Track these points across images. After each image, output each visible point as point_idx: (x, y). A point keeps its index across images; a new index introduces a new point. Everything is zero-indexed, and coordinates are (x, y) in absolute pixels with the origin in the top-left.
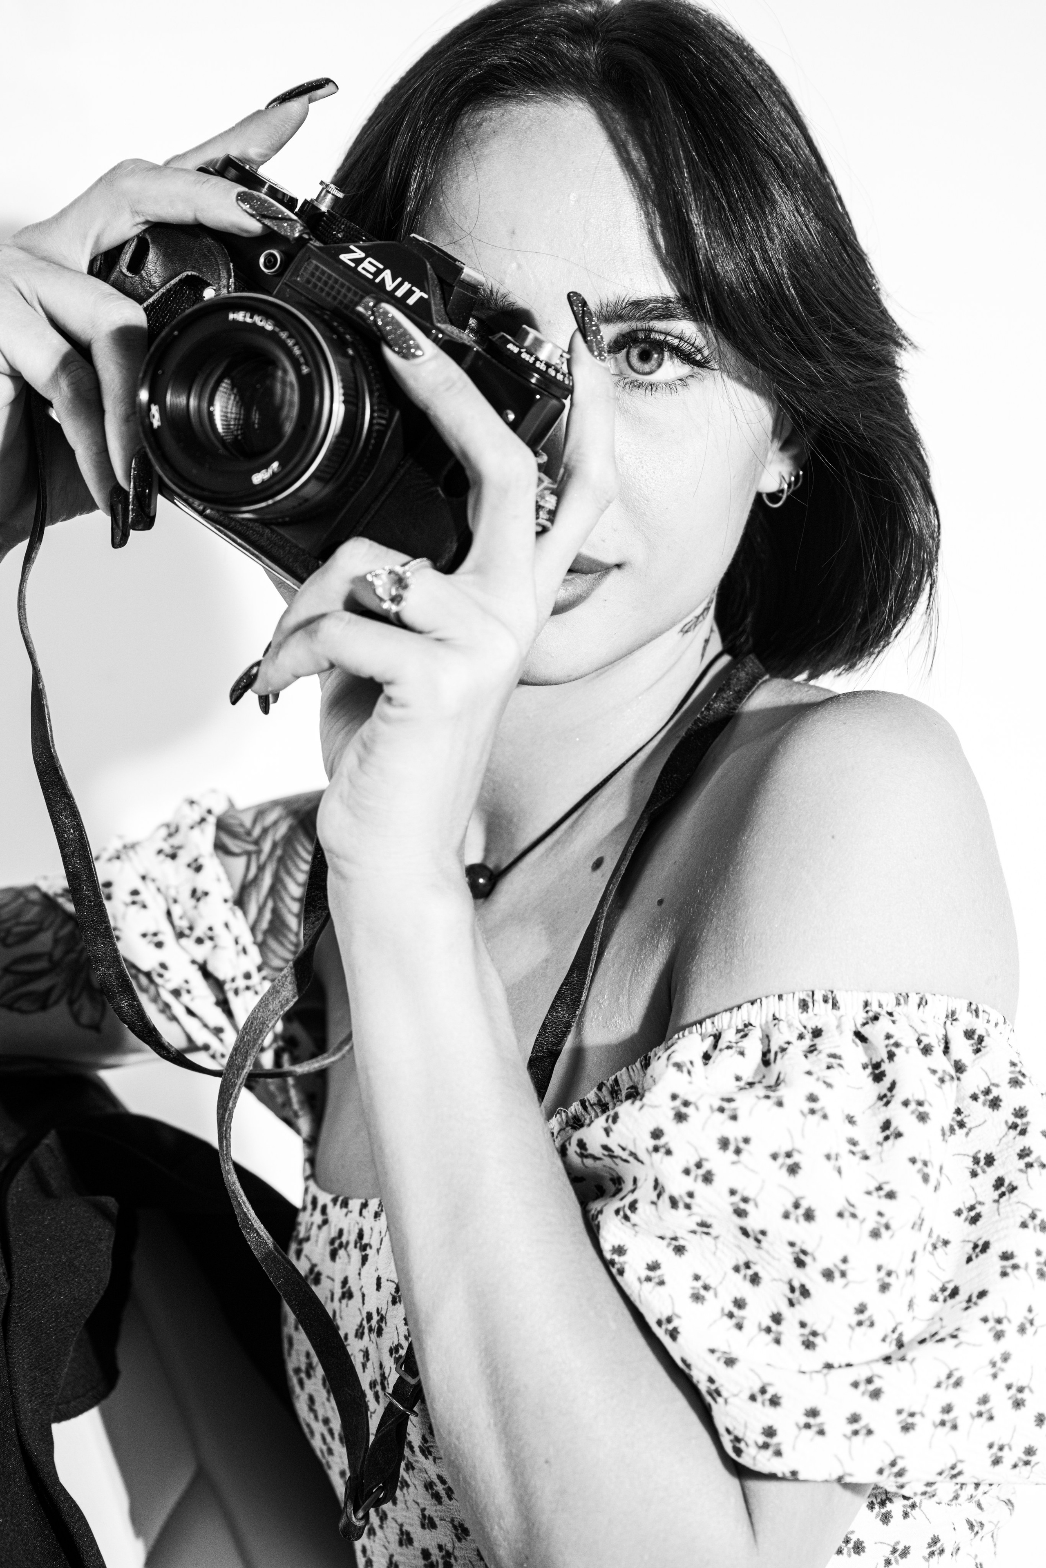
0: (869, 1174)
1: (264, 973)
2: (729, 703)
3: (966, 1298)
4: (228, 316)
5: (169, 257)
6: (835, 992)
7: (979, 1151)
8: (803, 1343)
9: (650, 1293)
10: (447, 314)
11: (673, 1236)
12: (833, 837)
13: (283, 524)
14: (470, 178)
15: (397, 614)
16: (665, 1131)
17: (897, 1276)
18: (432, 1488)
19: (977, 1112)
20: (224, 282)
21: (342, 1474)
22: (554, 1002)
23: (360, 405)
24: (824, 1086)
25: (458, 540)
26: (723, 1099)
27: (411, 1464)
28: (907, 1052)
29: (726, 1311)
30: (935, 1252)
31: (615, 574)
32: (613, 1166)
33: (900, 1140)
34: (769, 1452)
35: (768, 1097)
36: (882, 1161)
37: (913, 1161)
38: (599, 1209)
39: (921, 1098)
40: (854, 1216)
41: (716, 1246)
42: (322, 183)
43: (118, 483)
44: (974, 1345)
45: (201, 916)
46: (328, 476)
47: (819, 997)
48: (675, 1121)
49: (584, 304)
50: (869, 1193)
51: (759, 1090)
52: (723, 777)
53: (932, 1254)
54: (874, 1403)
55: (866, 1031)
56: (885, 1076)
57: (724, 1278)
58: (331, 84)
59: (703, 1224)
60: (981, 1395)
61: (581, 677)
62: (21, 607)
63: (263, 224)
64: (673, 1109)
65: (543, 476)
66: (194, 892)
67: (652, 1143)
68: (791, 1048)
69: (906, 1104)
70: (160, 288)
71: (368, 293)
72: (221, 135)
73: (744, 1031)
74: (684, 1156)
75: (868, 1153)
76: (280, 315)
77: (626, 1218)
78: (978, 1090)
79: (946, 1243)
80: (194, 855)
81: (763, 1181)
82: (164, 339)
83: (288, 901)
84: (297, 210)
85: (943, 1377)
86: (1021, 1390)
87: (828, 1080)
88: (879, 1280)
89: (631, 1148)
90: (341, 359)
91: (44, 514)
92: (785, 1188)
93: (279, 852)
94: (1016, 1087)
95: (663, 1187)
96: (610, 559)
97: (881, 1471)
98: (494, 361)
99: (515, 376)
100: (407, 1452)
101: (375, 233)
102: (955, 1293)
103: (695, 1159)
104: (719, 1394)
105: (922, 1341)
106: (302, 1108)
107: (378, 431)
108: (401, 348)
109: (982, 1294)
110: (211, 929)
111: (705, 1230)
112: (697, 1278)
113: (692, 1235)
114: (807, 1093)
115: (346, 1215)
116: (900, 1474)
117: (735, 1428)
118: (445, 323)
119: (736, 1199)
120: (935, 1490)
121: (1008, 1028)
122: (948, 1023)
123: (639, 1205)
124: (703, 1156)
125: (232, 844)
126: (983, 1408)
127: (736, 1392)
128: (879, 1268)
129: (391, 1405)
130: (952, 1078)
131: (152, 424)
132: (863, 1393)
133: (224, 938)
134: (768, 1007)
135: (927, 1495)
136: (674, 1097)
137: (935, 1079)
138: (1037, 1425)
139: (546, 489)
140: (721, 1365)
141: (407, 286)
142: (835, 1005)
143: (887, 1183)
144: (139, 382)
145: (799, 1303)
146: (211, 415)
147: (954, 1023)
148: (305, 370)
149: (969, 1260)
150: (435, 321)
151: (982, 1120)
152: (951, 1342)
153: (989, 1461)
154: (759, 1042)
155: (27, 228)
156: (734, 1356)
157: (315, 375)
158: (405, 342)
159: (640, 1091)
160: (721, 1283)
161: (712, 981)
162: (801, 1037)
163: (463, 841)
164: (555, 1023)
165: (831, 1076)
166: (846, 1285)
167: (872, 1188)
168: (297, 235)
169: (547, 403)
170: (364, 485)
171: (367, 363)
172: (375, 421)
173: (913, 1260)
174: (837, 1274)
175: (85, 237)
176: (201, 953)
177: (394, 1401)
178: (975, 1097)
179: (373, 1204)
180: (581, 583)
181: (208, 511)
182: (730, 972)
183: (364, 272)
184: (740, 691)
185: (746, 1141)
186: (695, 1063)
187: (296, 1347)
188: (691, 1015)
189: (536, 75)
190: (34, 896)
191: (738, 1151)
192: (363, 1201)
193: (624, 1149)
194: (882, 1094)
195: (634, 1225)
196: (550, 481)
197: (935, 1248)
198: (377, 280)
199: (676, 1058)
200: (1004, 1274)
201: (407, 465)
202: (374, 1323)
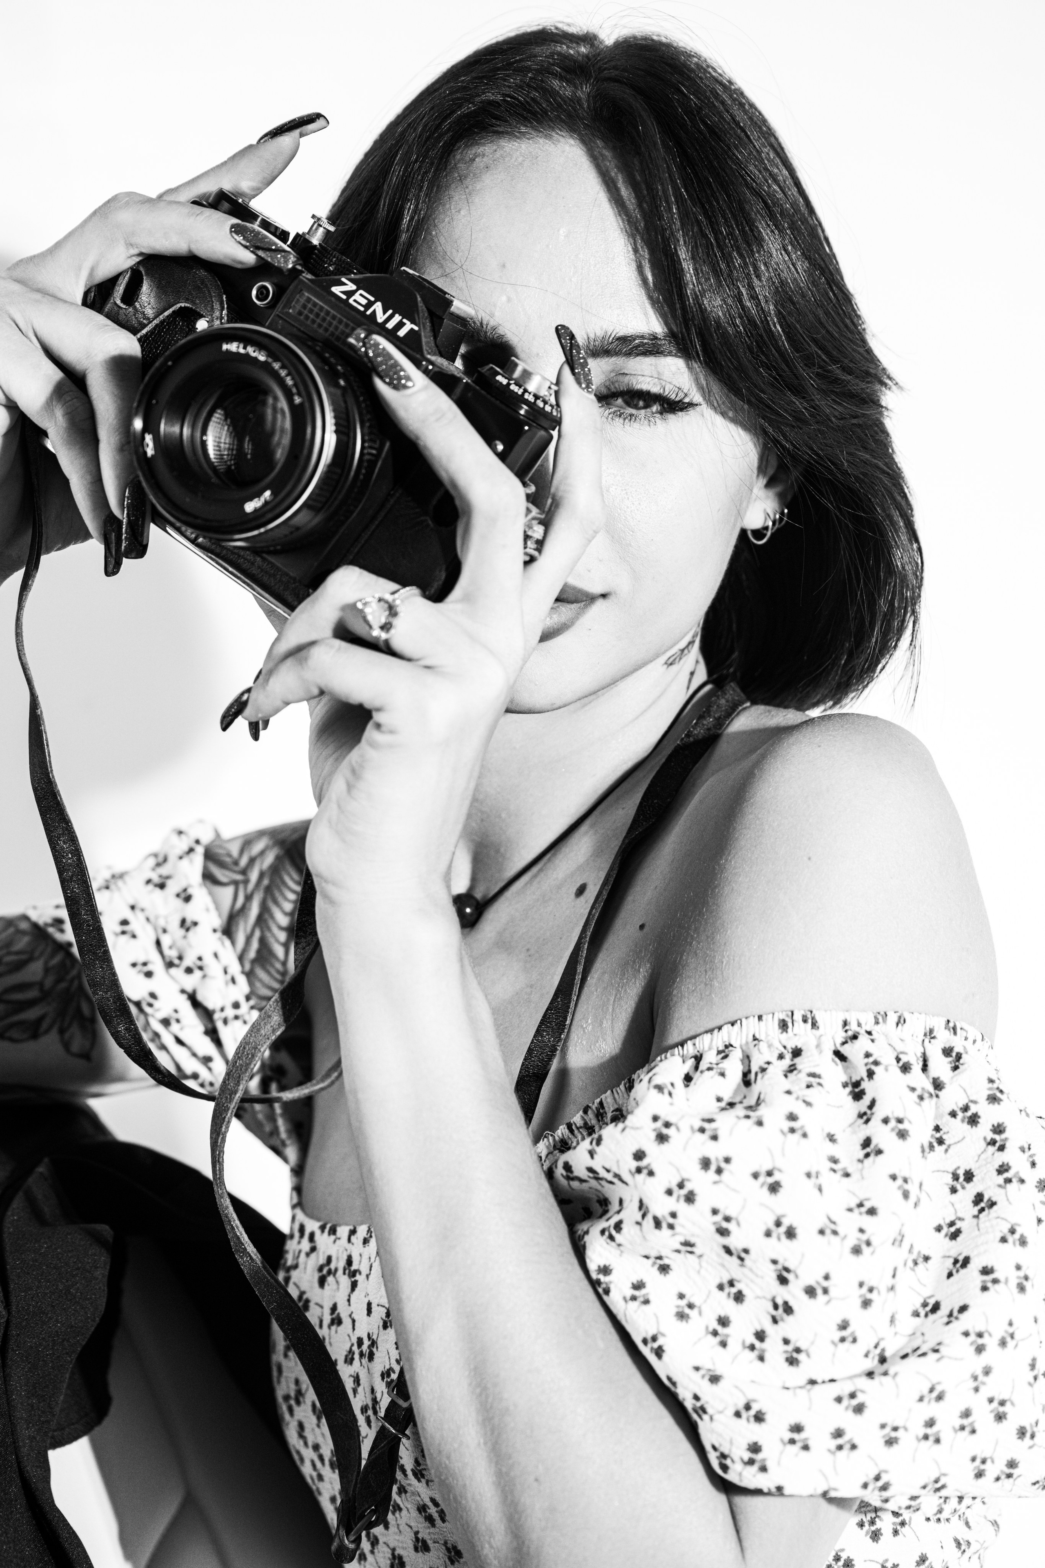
0: (850, 1191)
1: (252, 1002)
2: (709, 729)
3: (948, 1313)
4: (221, 347)
5: (163, 289)
6: (814, 1012)
7: (959, 1168)
8: (787, 1360)
9: (636, 1312)
10: (437, 346)
11: (657, 1255)
12: (809, 859)
13: (275, 553)
14: (462, 212)
15: (387, 642)
16: (647, 1152)
17: (879, 1292)
18: (425, 1511)
19: (956, 1129)
20: (217, 314)
21: (333, 1500)
22: (539, 1026)
23: (352, 435)
24: (804, 1105)
25: (447, 570)
26: (703, 1120)
27: (404, 1488)
28: (886, 1070)
29: (711, 1329)
30: (916, 1268)
31: (600, 604)
32: (599, 1187)
33: (880, 1157)
34: (755, 1468)
35: (748, 1117)
36: (863, 1178)
37: (894, 1177)
38: (585, 1229)
39: (901, 1116)
40: (835, 1233)
41: (700, 1264)
42: (313, 216)
43: (111, 512)
44: (956, 1359)
45: (190, 946)
46: (319, 505)
47: (798, 1017)
48: (656, 1143)
49: (572, 337)
50: (850, 1210)
51: (740, 1111)
52: (701, 802)
53: (913, 1270)
54: (858, 1418)
55: (845, 1050)
56: (864, 1094)
57: (708, 1297)
58: (321, 119)
59: (687, 1244)
60: (963, 1409)
61: (565, 706)
62: (19, 634)
63: (257, 255)
64: (655, 1130)
65: (531, 506)
66: (183, 922)
67: (634, 1164)
68: (771, 1069)
69: (886, 1121)
70: (154, 319)
71: (359, 325)
72: (213, 169)
73: (724, 1053)
74: (666, 1177)
75: (849, 1171)
76: (274, 346)
77: (611, 1238)
78: (956, 1107)
79: (927, 1259)
80: (183, 885)
81: (745, 1200)
82: (158, 369)
83: (275, 930)
84: (289, 243)
85: (925, 1391)
86: (1002, 1403)
87: (808, 1099)
88: (861, 1296)
89: (615, 1169)
90: (332, 390)
91: (40, 543)
92: (767, 1207)
93: (266, 882)
94: (994, 1103)
95: (647, 1208)
96: (596, 588)
97: (865, 1486)
98: (483, 392)
99: (503, 407)
100: (399, 1475)
101: (366, 267)
102: (936, 1308)
103: (678, 1180)
104: (705, 1411)
105: (905, 1356)
106: (289, 1137)
107: (369, 461)
108: (392, 379)
109: (963, 1309)
110: (200, 959)
111: (689, 1249)
112: (681, 1296)
113: (676, 1254)
114: (786, 1112)
115: (335, 1242)
116: (884, 1488)
117: (721, 1445)
118: (434, 354)
119: (718, 1218)
120: (920, 1504)
121: (986, 1044)
122: (927, 1041)
123: (624, 1226)
124: (685, 1176)
125: (220, 874)
126: (965, 1422)
127: (721, 1409)
128: (861, 1285)
129: (383, 1427)
130: (931, 1095)
131: (145, 453)
132: (847, 1408)
133: (214, 968)
134: (748, 1027)
135: (912, 1509)
136: (655, 1119)
137: (914, 1096)
138: (1019, 1438)
139: (534, 519)
140: (706, 1382)
141: (397, 318)
142: (814, 1025)
143: (867, 1199)
144: (134, 411)
145: (782, 1320)
146: (204, 444)
147: (932, 1040)
148: (297, 400)
149: (950, 1275)
150: (425, 352)
151: (961, 1137)
152: (933, 1356)
153: (972, 1474)
154: (740, 1063)
155: (21, 261)
156: (718, 1373)
157: (307, 405)
158: (395, 373)
159: (625, 1113)
160: (705, 1301)
161: (694, 1004)
162: (781, 1057)
163: (450, 867)
164: (541, 1048)
165: (810, 1095)
166: (829, 1302)
167: (853, 1204)
168: (290, 266)
169: (535, 434)
170: (355, 514)
171: (358, 393)
172: (366, 451)
173: (894, 1276)
174: (819, 1291)
175: (80, 268)
176: (190, 982)
177: (386, 1424)
178: (953, 1114)
179: (362, 1231)
180: (566, 611)
181: (200, 540)
182: (710, 994)
183: (355, 304)
184: (720, 717)
185: (727, 1160)
186: (676, 1085)
187: (285, 1374)
188: (674, 1037)
189: (529, 111)
190: (24, 926)
191: (719, 1171)
192: (352, 1228)
193: (608, 1171)
194: (862, 1111)
195: (619, 1245)
196: (538, 511)
197: (916, 1263)
198: (368, 313)
199: (657, 1080)
200: (984, 1288)
201: (398, 495)
202: (365, 1347)
